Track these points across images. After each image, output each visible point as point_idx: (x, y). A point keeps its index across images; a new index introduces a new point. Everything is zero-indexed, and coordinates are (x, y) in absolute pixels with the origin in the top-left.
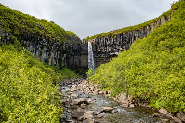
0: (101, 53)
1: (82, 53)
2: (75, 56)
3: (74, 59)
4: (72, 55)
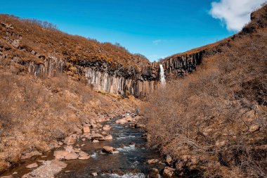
1: (153, 78)
2: (144, 81)
3: (143, 84)
4: (141, 81)
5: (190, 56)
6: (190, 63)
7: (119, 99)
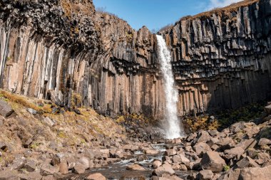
0: (194, 68)
1: (140, 67)
2: (117, 75)
3: (114, 84)
4: (111, 74)
5: (234, 12)
6: (233, 29)
7: (40, 114)
